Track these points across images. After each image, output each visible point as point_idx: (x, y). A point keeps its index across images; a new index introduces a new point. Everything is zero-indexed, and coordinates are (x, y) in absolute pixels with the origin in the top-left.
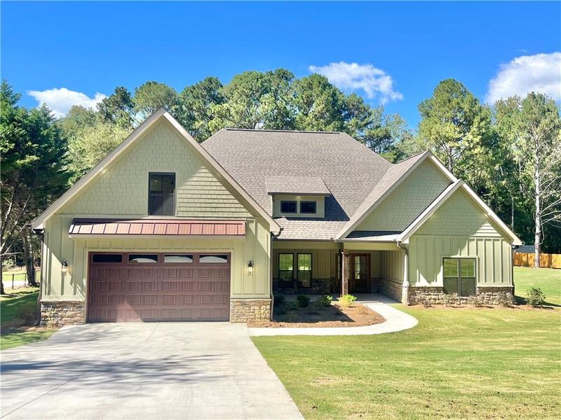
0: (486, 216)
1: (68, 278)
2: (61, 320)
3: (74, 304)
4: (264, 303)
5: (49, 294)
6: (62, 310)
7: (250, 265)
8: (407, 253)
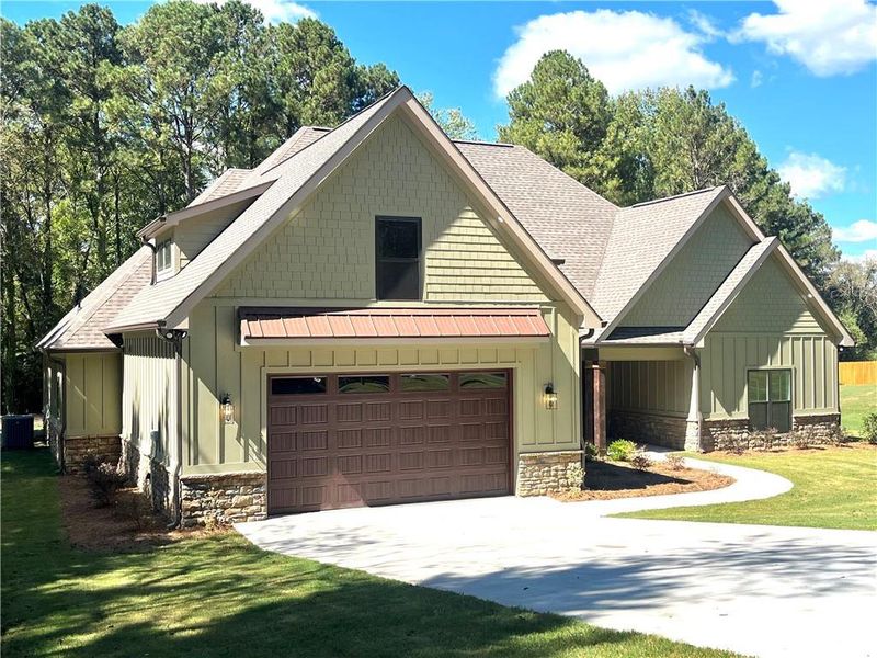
0: (805, 298)
1: (232, 429)
2: (222, 513)
3: (248, 481)
4: (571, 459)
5: (196, 463)
6: (223, 494)
7: (549, 391)
8: (698, 363)
